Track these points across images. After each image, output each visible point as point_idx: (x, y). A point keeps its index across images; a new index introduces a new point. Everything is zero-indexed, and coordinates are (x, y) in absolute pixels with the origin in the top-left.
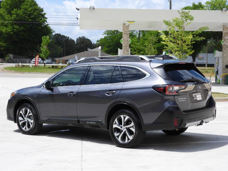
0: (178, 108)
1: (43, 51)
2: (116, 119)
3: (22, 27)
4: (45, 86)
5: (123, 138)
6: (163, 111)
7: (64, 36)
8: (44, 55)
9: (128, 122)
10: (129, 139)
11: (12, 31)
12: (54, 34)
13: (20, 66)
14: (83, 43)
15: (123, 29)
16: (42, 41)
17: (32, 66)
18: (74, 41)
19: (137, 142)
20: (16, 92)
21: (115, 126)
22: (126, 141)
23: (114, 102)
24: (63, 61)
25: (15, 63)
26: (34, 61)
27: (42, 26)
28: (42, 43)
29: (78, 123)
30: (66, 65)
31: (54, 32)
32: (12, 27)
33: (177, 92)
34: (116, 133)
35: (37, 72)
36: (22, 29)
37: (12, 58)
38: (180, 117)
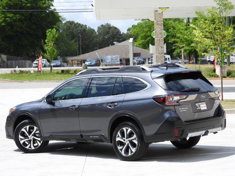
0: (179, 119)
1: (48, 49)
2: (119, 132)
3: (17, 15)
4: (45, 100)
5: (127, 151)
6: (164, 121)
7: (80, 24)
8: (50, 55)
9: (131, 135)
10: (132, 152)
11: (5, 21)
12: (64, 22)
13: (18, 72)
14: (108, 33)
15: (155, 18)
16: (46, 36)
17: (34, 71)
18: (94, 30)
19: (140, 154)
20: (15, 108)
21: (118, 139)
22: (130, 154)
23: (116, 115)
24: (78, 61)
25: (10, 68)
26: (36, 64)
27: (46, 12)
28: (46, 39)
29: (81, 138)
30: (81, 68)
31: (64, 19)
32: (3, 15)
33: (177, 102)
34: (120, 146)
35: (41, 80)
36: (18, 18)
37: (5, 60)
38: (181, 127)
